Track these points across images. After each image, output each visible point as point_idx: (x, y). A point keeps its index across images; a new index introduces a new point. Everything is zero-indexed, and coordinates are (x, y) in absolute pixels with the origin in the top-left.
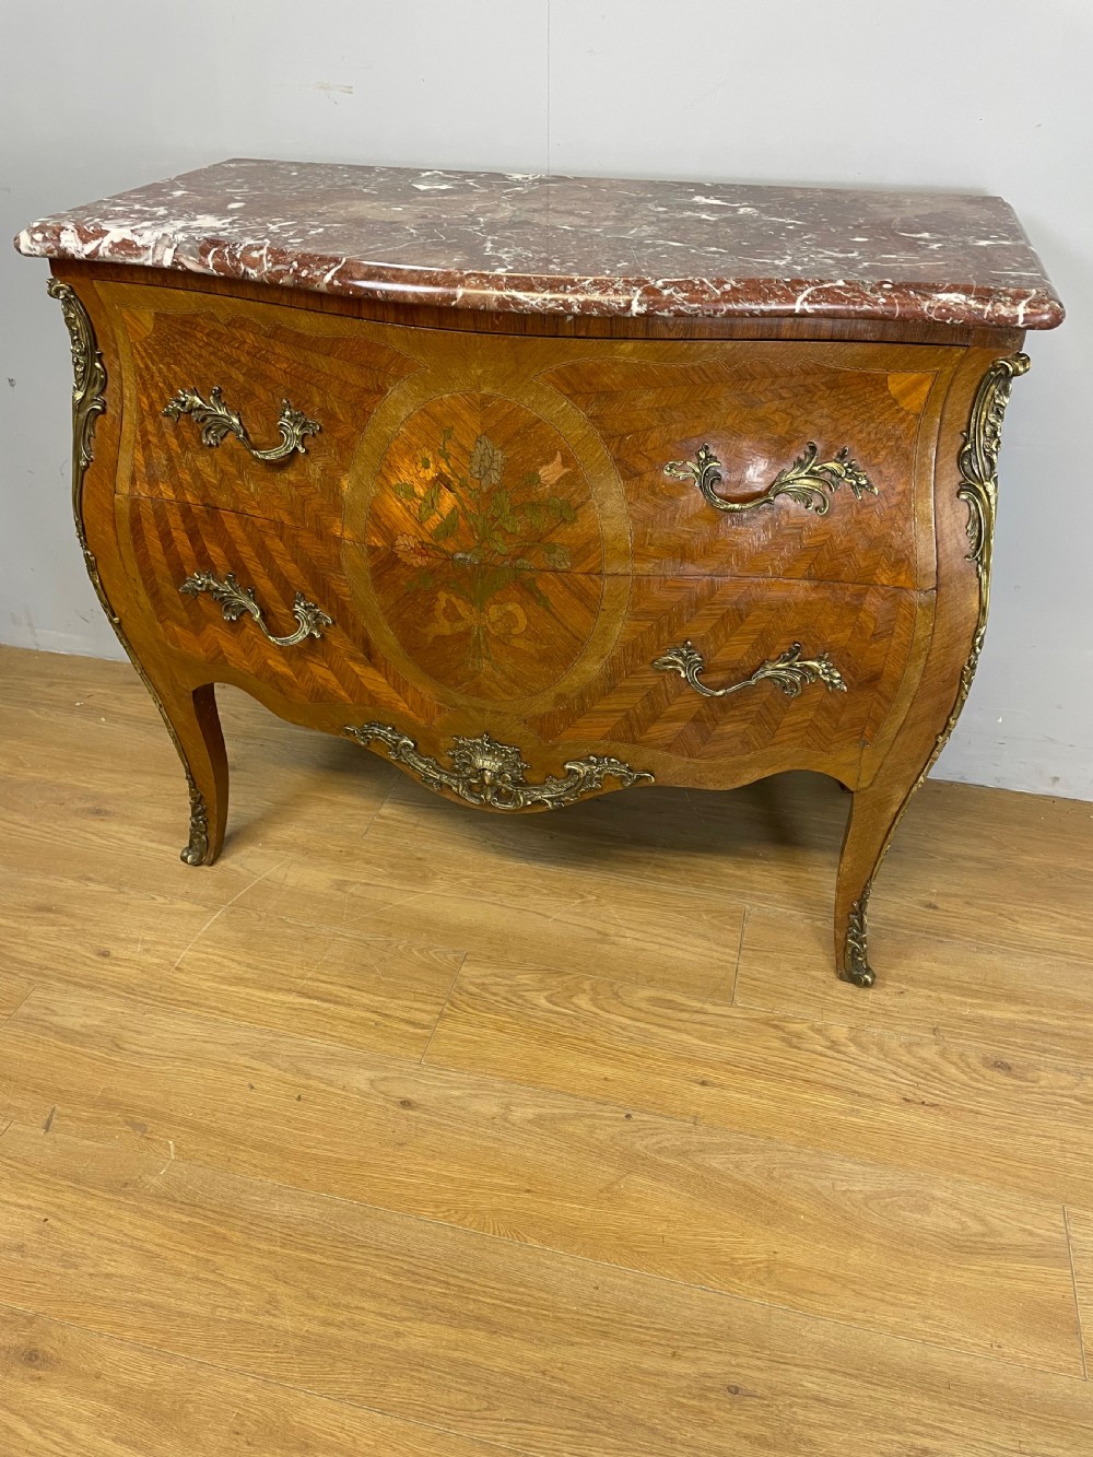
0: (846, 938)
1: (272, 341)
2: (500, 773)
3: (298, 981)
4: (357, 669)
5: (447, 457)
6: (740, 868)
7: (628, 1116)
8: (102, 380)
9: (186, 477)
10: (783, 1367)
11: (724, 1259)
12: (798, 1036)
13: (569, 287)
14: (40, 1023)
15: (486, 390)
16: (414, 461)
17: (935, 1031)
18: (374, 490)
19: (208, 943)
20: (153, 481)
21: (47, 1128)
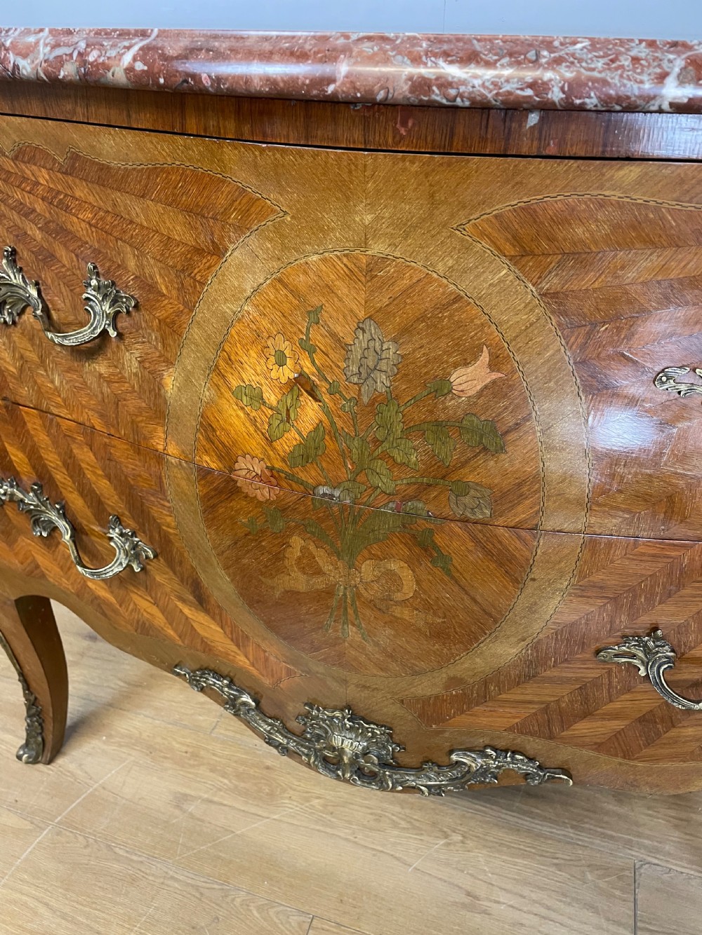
1: (70, 179)
2: (365, 753)
4: (186, 611)
5: (311, 350)
13: (545, 53)
15: (378, 248)
16: (262, 355)
18: (207, 394)
19: (25, 876)
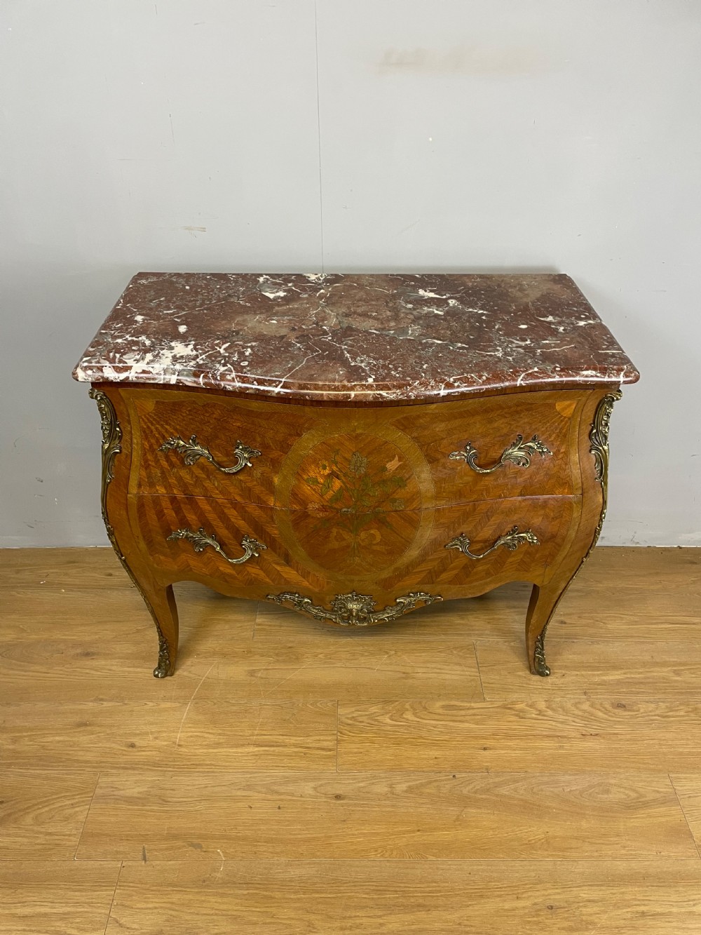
0: (535, 654)
1: (232, 413)
2: (361, 610)
3: (252, 737)
4: (279, 568)
5: (336, 463)
6: (463, 619)
7: (454, 776)
8: (120, 436)
9: (173, 481)
10: (569, 889)
11: (525, 842)
12: (522, 711)
14: (113, 797)
15: (359, 431)
16: (317, 466)
17: (585, 693)
18: (293, 482)
19: (190, 725)
20: (152, 485)
21: (145, 859)
